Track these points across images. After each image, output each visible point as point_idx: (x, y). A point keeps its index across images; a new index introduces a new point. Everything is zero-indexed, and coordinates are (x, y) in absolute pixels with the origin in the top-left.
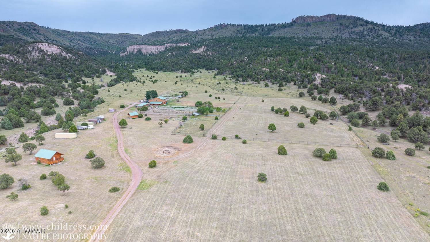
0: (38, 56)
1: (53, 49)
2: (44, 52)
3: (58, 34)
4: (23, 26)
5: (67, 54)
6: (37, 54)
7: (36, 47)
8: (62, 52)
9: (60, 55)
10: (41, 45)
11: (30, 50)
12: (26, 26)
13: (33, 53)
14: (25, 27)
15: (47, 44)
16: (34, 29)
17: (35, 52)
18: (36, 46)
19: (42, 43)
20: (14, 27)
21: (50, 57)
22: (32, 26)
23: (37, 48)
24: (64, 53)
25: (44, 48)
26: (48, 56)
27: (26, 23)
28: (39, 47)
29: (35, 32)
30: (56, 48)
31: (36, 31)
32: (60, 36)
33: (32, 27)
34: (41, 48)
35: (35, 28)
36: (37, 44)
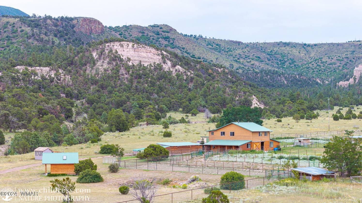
0: (105, 70)
1: (144, 55)
2: (121, 60)
3: (216, 49)
4: (146, 32)
5: (174, 66)
6: (105, 66)
7: (107, 52)
8: (164, 62)
9: (158, 67)
10: (119, 47)
11: (93, 58)
12: (154, 32)
13: (99, 63)
14: (150, 34)
15: (131, 44)
16: (166, 38)
17: (102, 61)
18: (107, 50)
19: (122, 43)
20: (131, 36)
21: (130, 72)
22: (163, 32)
23: (109, 52)
24: (168, 66)
25: (123, 53)
26: (127, 68)
27: (154, 26)
28: (114, 51)
29: (166, 43)
30: (150, 52)
31: (169, 41)
32: (220, 52)
33: (163, 34)
34: (116, 52)
35: (169, 35)
36: (112, 44)
